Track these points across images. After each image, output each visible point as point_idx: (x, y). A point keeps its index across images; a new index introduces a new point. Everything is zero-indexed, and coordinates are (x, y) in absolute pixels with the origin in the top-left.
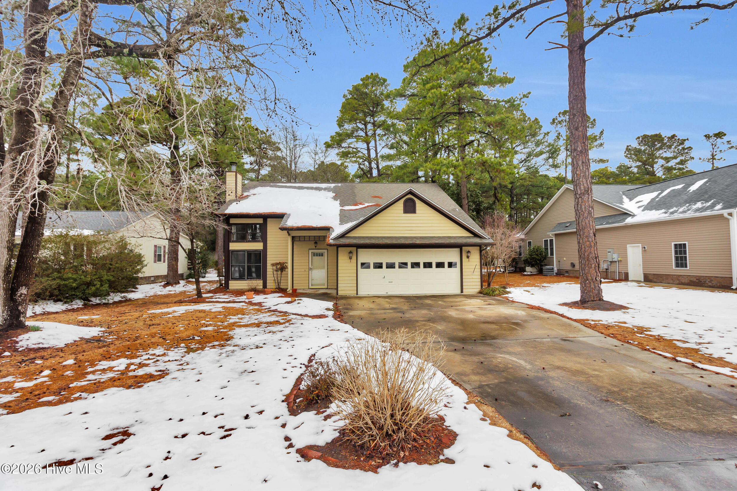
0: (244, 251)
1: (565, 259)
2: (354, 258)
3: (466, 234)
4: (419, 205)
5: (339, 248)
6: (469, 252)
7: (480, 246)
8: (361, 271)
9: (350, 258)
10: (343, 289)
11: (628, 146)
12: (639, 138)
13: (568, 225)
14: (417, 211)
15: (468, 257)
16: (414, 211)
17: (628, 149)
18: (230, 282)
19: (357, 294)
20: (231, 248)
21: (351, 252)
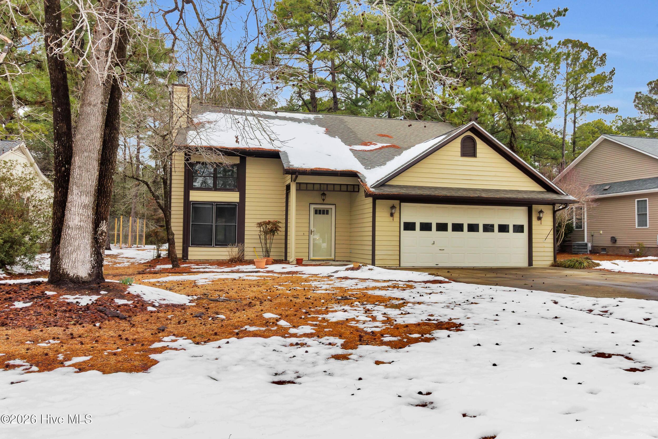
0: (211, 203)
1: (601, 232)
2: (396, 215)
3: (539, 188)
4: (481, 146)
5: (378, 201)
6: (541, 212)
7: (552, 203)
8: (406, 234)
9: (392, 215)
10: (381, 257)
11: (637, 93)
12: (650, 83)
13: (607, 187)
14: (478, 155)
15: (539, 218)
16: (474, 155)
17: (638, 96)
18: (190, 249)
19: (400, 266)
20: (191, 199)
21: (393, 207)
